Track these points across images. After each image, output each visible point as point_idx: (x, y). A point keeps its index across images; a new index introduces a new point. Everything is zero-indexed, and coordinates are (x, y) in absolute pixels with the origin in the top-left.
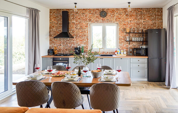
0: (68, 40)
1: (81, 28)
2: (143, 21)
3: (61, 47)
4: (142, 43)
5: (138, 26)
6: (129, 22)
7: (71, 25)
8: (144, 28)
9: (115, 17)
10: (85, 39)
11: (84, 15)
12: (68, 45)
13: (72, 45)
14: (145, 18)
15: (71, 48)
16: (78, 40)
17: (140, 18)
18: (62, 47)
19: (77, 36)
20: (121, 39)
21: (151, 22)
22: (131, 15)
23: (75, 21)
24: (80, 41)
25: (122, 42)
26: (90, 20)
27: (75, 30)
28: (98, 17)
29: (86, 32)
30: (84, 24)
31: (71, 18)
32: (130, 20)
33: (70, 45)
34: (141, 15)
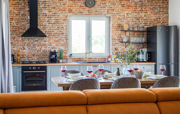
0: (37, 41)
1: (57, 21)
2: (144, 15)
3: (24, 51)
4: (142, 45)
5: (137, 21)
6: (126, 15)
7: (41, 18)
8: (146, 24)
9: (106, 8)
10: (63, 38)
11: (62, 3)
12: (37, 48)
13: (43, 48)
14: (146, 11)
15: (41, 53)
16: (52, 41)
17: (140, 11)
18: (26, 51)
19: (50, 34)
20: (115, 40)
21: (153, 17)
22: (128, 6)
23: (47, 12)
24: (55, 41)
25: (116, 43)
26: (70, 11)
27: (47, 24)
28: (83, 7)
29: (65, 28)
30: (61, 16)
31: (41, 6)
32: (127, 12)
33: (39, 48)
34: (141, 6)
